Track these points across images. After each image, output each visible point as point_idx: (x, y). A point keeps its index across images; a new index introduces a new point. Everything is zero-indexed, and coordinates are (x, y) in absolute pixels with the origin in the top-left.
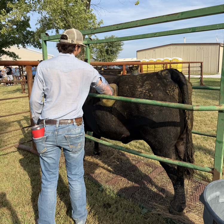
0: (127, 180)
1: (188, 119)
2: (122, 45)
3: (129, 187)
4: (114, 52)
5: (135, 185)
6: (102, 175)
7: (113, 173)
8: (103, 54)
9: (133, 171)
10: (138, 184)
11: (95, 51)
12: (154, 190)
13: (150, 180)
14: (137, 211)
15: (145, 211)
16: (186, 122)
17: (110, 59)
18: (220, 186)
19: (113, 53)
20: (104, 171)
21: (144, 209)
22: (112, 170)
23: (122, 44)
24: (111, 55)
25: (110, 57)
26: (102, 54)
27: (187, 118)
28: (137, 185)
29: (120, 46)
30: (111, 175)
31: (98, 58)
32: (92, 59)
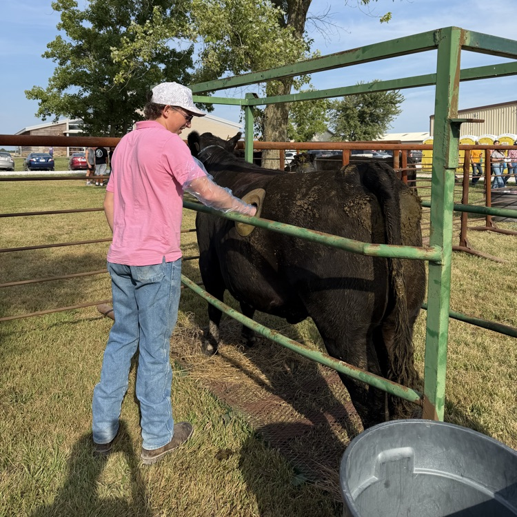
0: (291, 408)
1: (398, 275)
2: (399, 102)
3: (289, 423)
4: (378, 117)
5: (303, 422)
6: (242, 390)
7: (268, 389)
8: (352, 123)
9: (312, 391)
10: (311, 420)
11: (334, 116)
12: (342, 440)
13: (341, 417)
14: (282, 477)
15: (300, 479)
16: (393, 282)
17: (369, 134)
18: (415, 433)
19: (375, 119)
20: (250, 382)
21: (301, 476)
22: (267, 381)
23: (398, 99)
24: (371, 124)
25: (369, 129)
26: (348, 122)
27: (394, 273)
28: (309, 422)
29: (394, 104)
30: (263, 393)
31: (339, 130)
32: (326, 133)
